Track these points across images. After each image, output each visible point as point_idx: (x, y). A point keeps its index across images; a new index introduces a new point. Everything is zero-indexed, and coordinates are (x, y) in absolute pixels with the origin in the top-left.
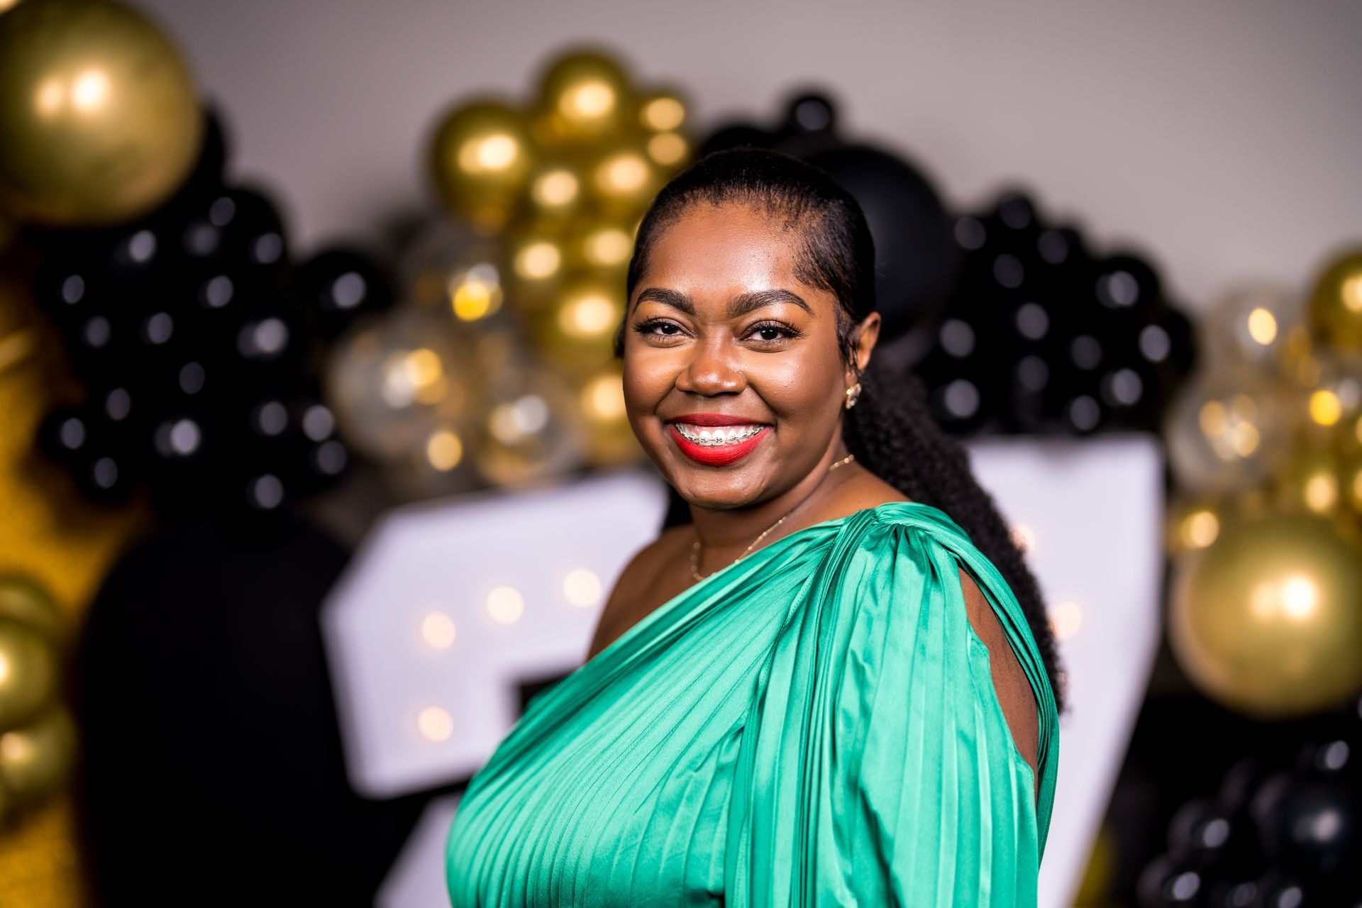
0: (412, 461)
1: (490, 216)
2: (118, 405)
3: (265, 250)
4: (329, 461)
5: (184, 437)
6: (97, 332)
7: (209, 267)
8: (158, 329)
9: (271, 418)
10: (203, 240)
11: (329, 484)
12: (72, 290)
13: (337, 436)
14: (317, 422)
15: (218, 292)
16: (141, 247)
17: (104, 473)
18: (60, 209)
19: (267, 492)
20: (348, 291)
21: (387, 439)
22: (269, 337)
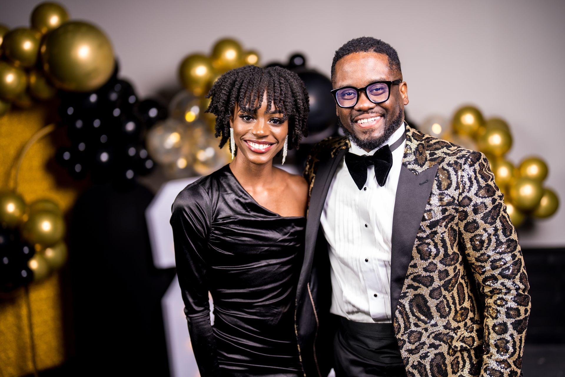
0: (172, 165)
1: (198, 90)
2: (82, 147)
3: (132, 100)
4: (149, 164)
5: (104, 157)
6: (79, 124)
7: (114, 105)
8: (97, 123)
9: (132, 152)
10: (114, 96)
11: (147, 172)
12: (70, 111)
14: (143, 153)
15: (117, 112)
16: (93, 98)
17: (78, 168)
18: (71, 86)
19: (130, 174)
20: (153, 113)
21: (164, 159)
22: (130, 126)
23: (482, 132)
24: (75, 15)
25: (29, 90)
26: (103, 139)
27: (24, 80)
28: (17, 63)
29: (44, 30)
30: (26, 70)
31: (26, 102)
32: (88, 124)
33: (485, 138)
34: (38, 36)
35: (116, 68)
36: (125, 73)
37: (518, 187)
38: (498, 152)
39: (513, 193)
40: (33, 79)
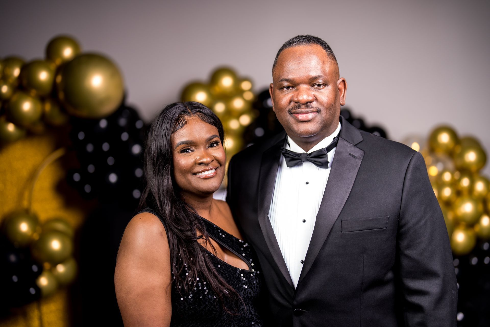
2: (91, 169)
5: (113, 178)
6: (90, 148)
7: (123, 130)
10: (123, 122)
12: (81, 136)
15: (125, 136)
16: (103, 124)
17: (88, 189)
18: (84, 113)
19: (136, 194)
22: (136, 149)
23: (458, 150)
24: (86, 48)
25: (43, 118)
26: (111, 161)
27: (39, 107)
28: (33, 92)
29: (58, 62)
30: (42, 99)
31: (40, 128)
32: (98, 147)
33: (461, 155)
34: (53, 67)
35: (124, 97)
36: (132, 100)
38: (474, 168)
40: (48, 107)
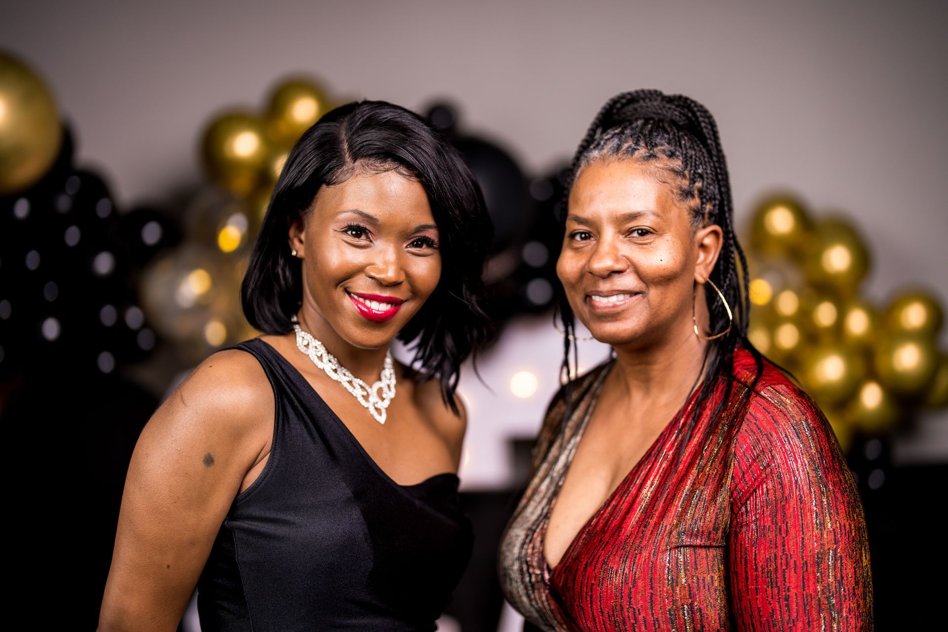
1: (242, 184)
3: (103, 209)
4: (145, 341)
5: (51, 329)
7: (66, 220)
10: (64, 203)
11: (143, 357)
13: (147, 324)
14: (134, 317)
15: (73, 236)
16: (22, 209)
19: (106, 362)
20: (151, 234)
21: (180, 327)
22: (104, 264)
23: (809, 243)
26: (50, 292)
33: (817, 257)
37: (890, 351)
38: (843, 284)
39: (881, 365)
